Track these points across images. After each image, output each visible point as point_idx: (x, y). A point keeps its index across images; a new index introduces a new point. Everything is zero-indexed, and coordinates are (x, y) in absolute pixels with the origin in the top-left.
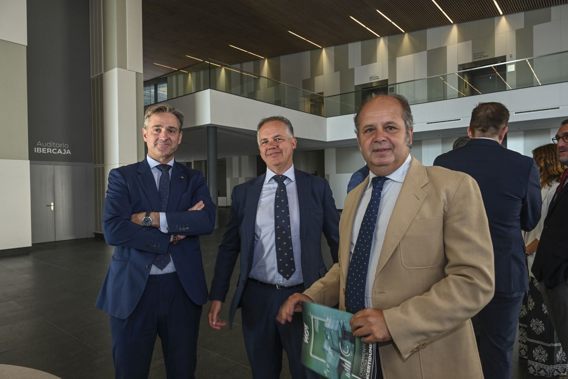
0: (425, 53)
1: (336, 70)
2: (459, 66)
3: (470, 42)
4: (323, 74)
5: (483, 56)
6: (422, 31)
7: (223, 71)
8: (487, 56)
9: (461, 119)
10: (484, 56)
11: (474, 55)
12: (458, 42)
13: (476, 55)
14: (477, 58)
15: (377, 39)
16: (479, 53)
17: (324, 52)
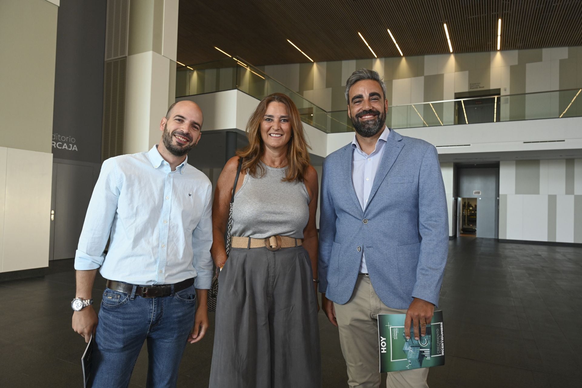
0: (422, 78)
1: (328, 86)
2: (456, 94)
3: (467, 72)
4: (312, 89)
5: (478, 87)
6: (420, 57)
7: (195, 75)
8: (483, 87)
9: (471, 144)
10: (480, 87)
11: (471, 86)
12: (455, 71)
13: (472, 85)
14: (473, 88)
15: (373, 60)
16: (475, 84)
17: (315, 66)
